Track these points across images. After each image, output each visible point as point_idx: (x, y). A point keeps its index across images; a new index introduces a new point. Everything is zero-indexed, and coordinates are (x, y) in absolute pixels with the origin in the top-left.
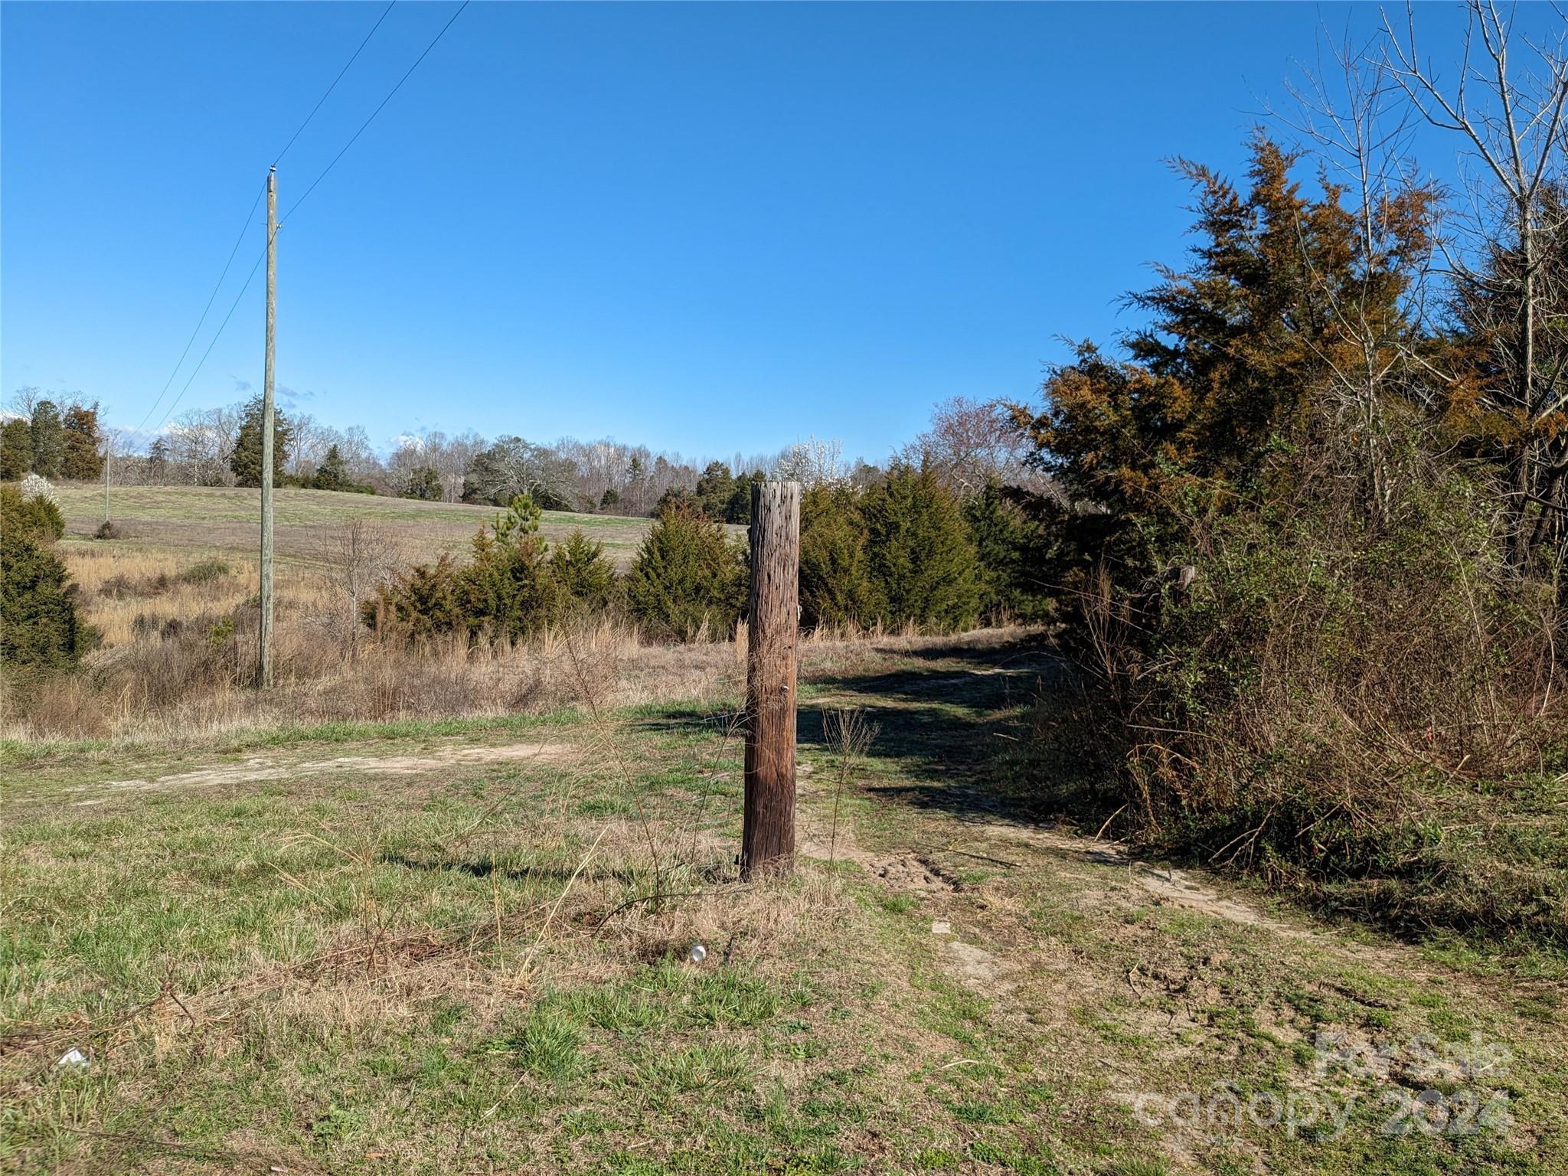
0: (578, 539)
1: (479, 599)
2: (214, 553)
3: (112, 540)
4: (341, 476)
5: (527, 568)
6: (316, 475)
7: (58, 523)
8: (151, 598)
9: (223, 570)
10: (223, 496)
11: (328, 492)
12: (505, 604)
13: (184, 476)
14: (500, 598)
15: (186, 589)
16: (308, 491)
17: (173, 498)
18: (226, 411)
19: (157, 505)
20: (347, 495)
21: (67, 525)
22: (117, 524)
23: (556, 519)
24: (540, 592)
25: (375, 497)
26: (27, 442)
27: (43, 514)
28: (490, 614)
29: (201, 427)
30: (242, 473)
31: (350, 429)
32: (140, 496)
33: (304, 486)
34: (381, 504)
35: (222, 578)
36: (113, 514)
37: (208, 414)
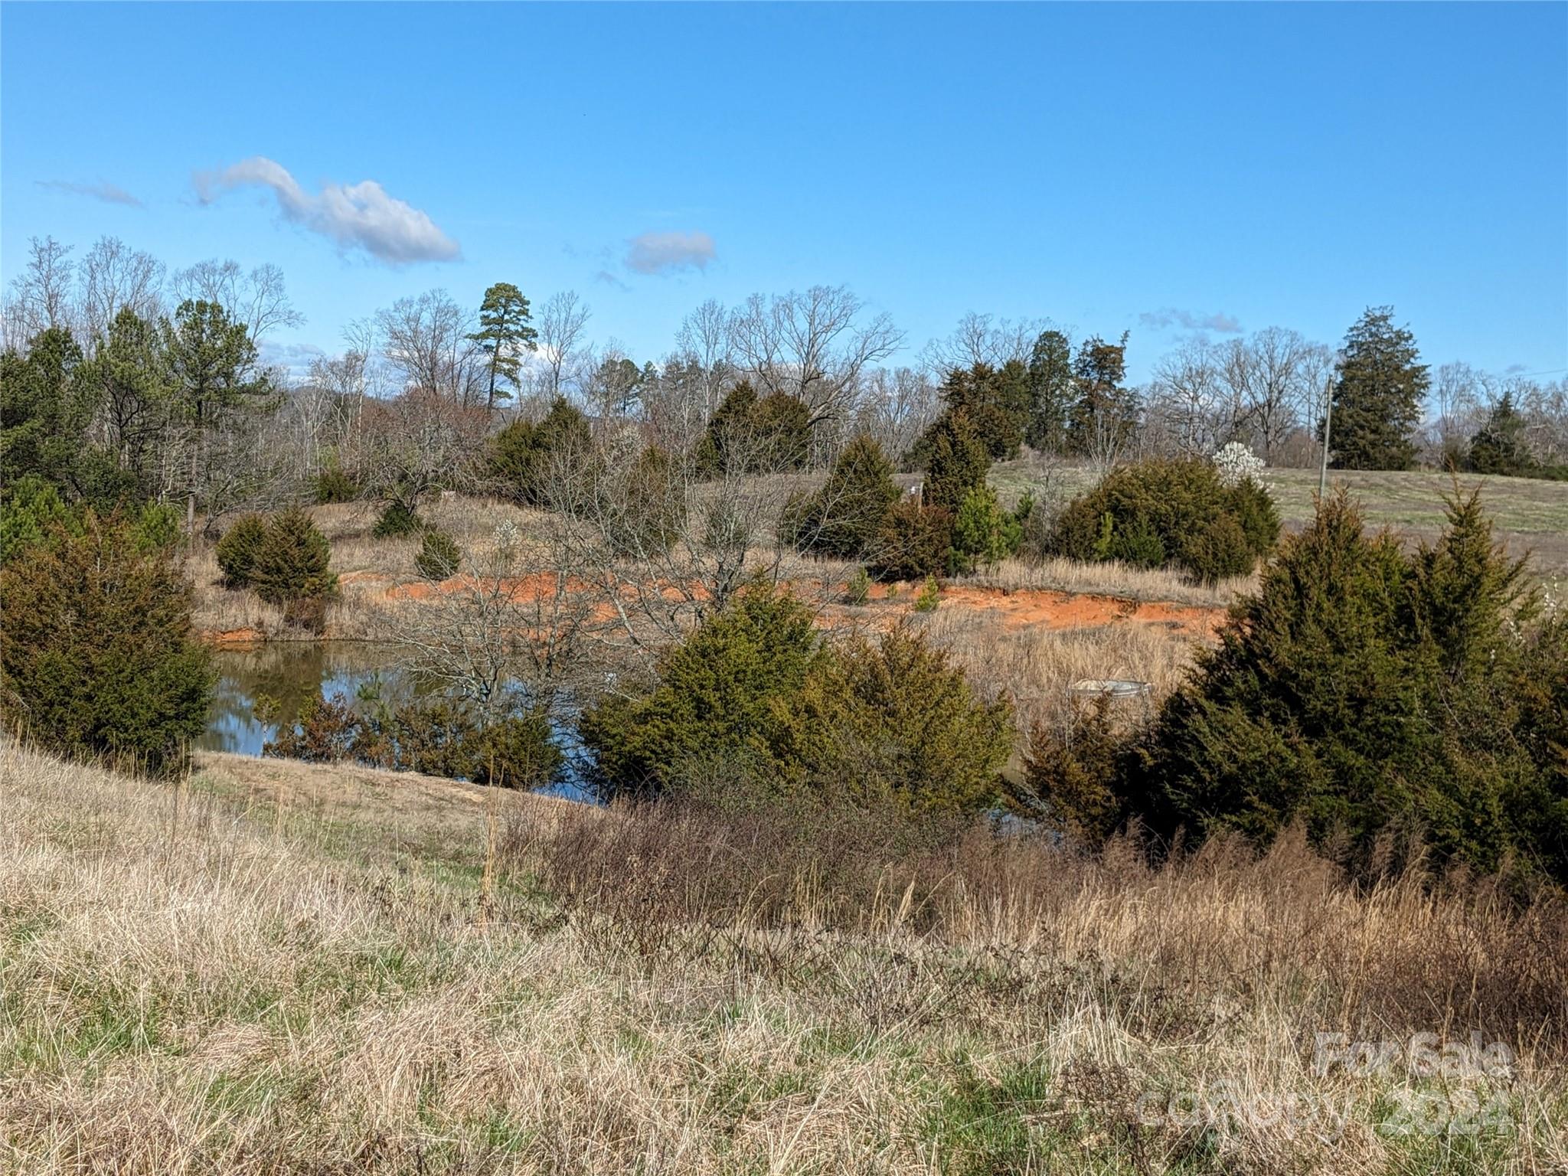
4: (1516, 450)
6: (1471, 447)
20: (1523, 483)
27: (1255, 509)
30: (1342, 446)
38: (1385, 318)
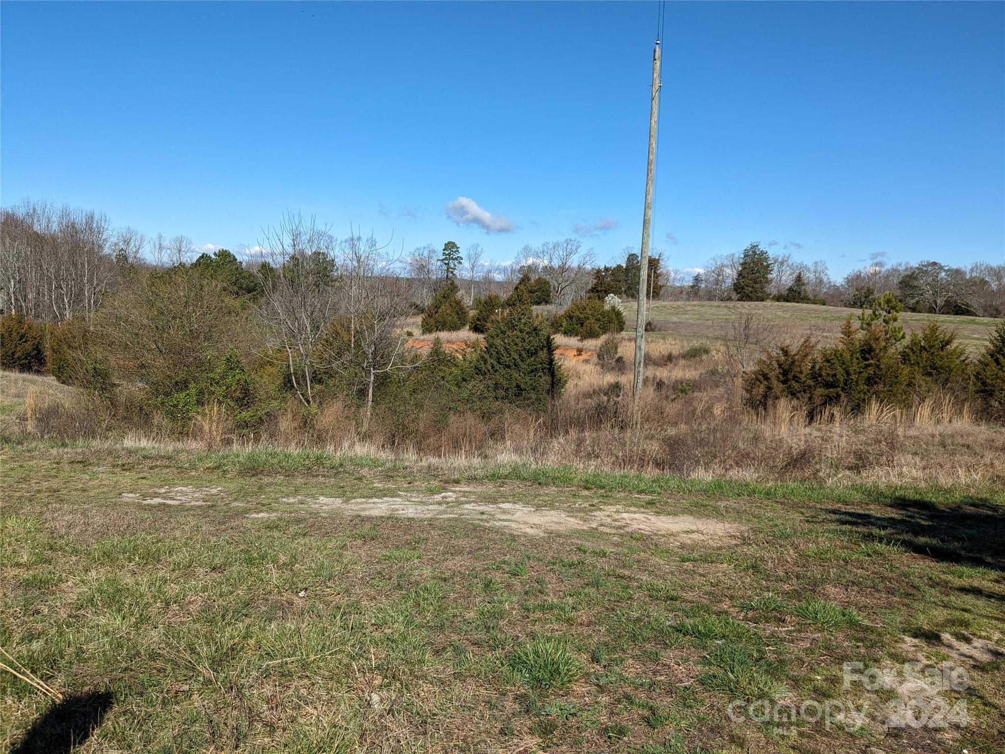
0: (934, 329)
1: (828, 374)
2: (704, 341)
3: (651, 332)
4: (803, 293)
5: (874, 350)
6: (786, 293)
7: (622, 322)
8: (662, 367)
9: (706, 351)
10: (726, 306)
11: (793, 304)
12: (852, 380)
13: (710, 296)
14: (848, 374)
15: (682, 362)
16: (780, 303)
17: (696, 308)
18: (737, 255)
19: (685, 312)
20: (805, 305)
21: (627, 323)
22: (655, 323)
23: (958, 321)
24: (884, 372)
25: (825, 307)
26: (623, 277)
27: (614, 316)
28: (838, 387)
29: (723, 266)
30: (740, 293)
31: (816, 263)
32: (679, 307)
33: (778, 300)
34: (826, 311)
35: (704, 357)
36: (657, 318)
37: (727, 257)
38: (757, 246)
